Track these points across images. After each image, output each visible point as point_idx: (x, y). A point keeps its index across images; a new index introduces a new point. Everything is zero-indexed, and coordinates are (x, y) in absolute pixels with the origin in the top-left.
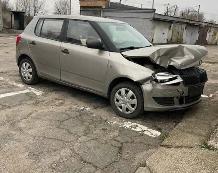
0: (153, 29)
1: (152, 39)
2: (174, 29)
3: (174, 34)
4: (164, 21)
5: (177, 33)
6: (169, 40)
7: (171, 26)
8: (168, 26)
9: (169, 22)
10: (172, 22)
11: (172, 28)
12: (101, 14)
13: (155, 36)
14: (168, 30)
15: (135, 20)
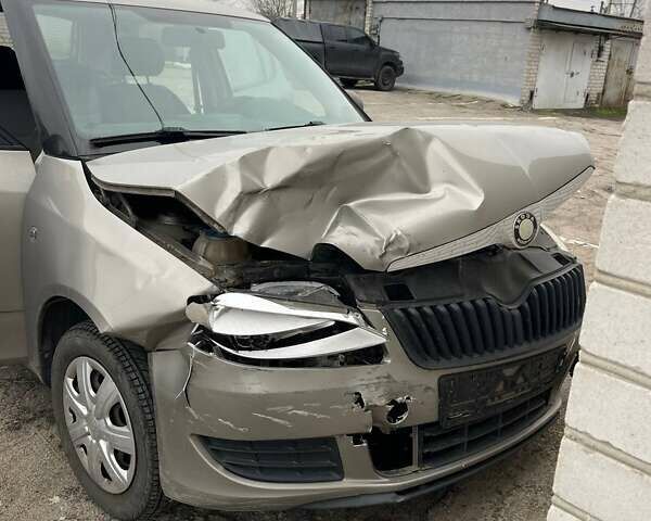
0: (534, 59)
1: (532, 94)
2: (615, 57)
3: (612, 76)
4: (577, 32)
5: (622, 72)
6: (593, 97)
7: (601, 49)
8: (592, 46)
9: (595, 34)
10: (606, 35)
11: (605, 57)
12: (369, 9)
13: (541, 84)
14: (589, 61)
15: (476, 27)
